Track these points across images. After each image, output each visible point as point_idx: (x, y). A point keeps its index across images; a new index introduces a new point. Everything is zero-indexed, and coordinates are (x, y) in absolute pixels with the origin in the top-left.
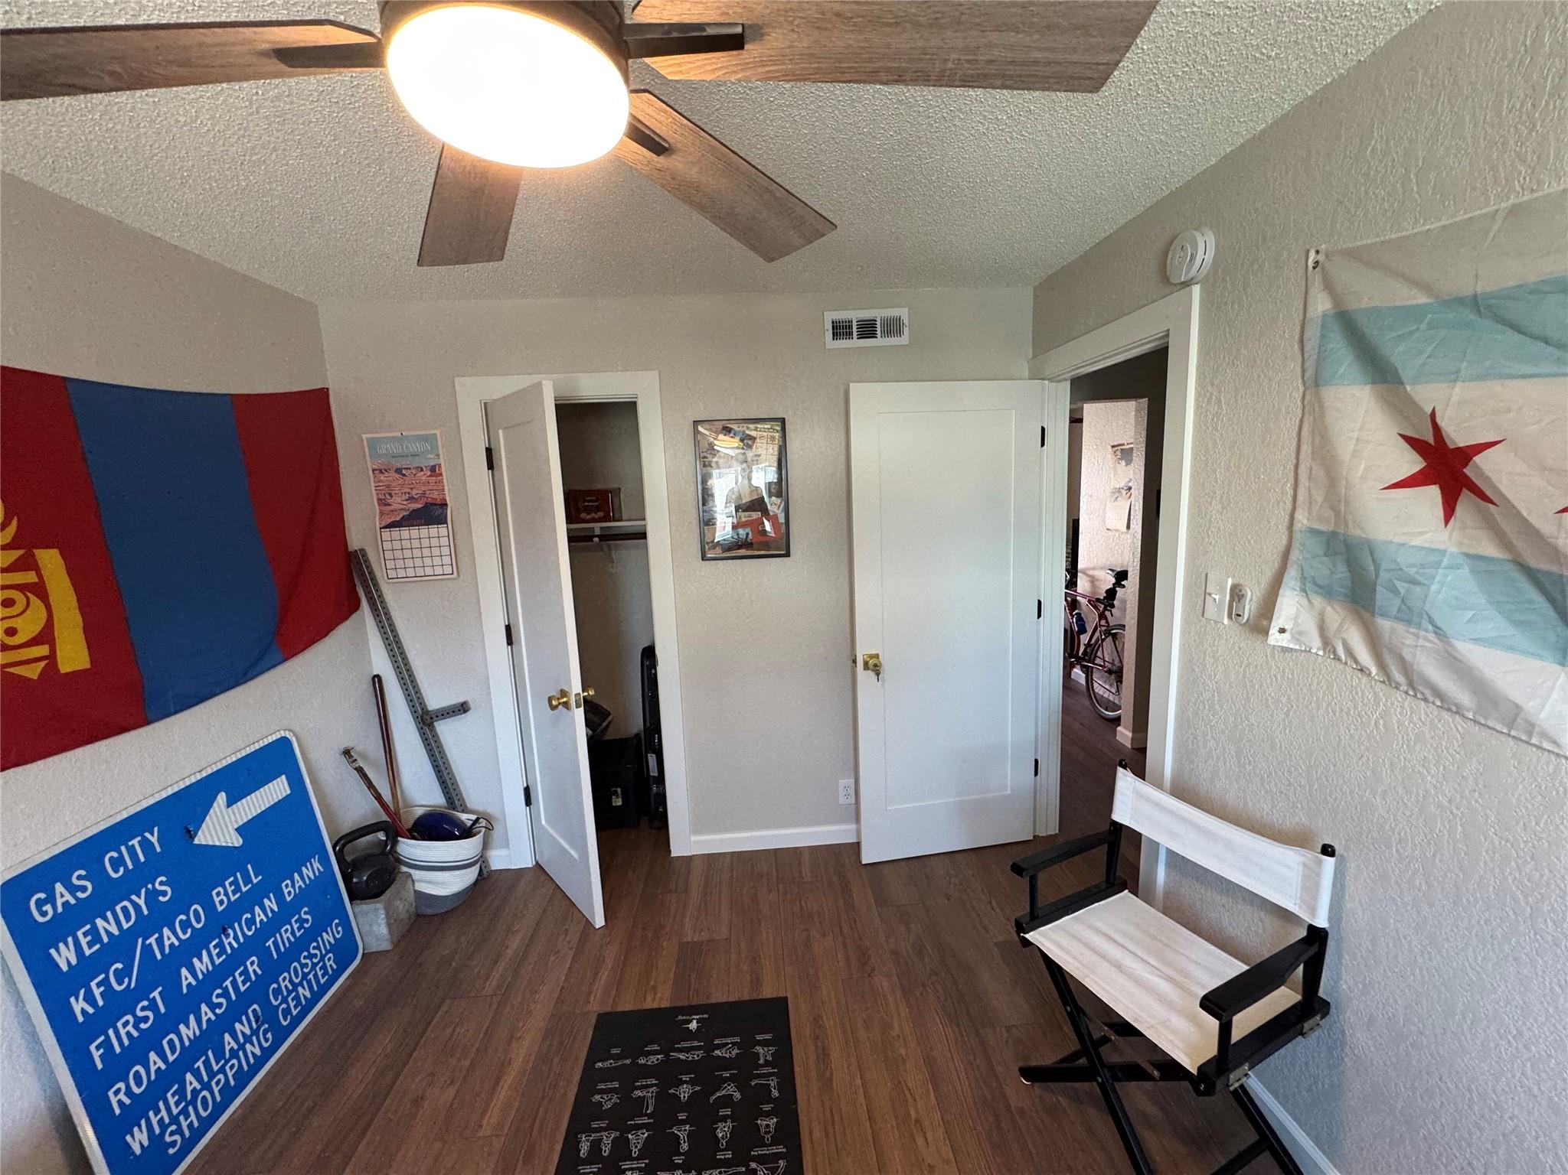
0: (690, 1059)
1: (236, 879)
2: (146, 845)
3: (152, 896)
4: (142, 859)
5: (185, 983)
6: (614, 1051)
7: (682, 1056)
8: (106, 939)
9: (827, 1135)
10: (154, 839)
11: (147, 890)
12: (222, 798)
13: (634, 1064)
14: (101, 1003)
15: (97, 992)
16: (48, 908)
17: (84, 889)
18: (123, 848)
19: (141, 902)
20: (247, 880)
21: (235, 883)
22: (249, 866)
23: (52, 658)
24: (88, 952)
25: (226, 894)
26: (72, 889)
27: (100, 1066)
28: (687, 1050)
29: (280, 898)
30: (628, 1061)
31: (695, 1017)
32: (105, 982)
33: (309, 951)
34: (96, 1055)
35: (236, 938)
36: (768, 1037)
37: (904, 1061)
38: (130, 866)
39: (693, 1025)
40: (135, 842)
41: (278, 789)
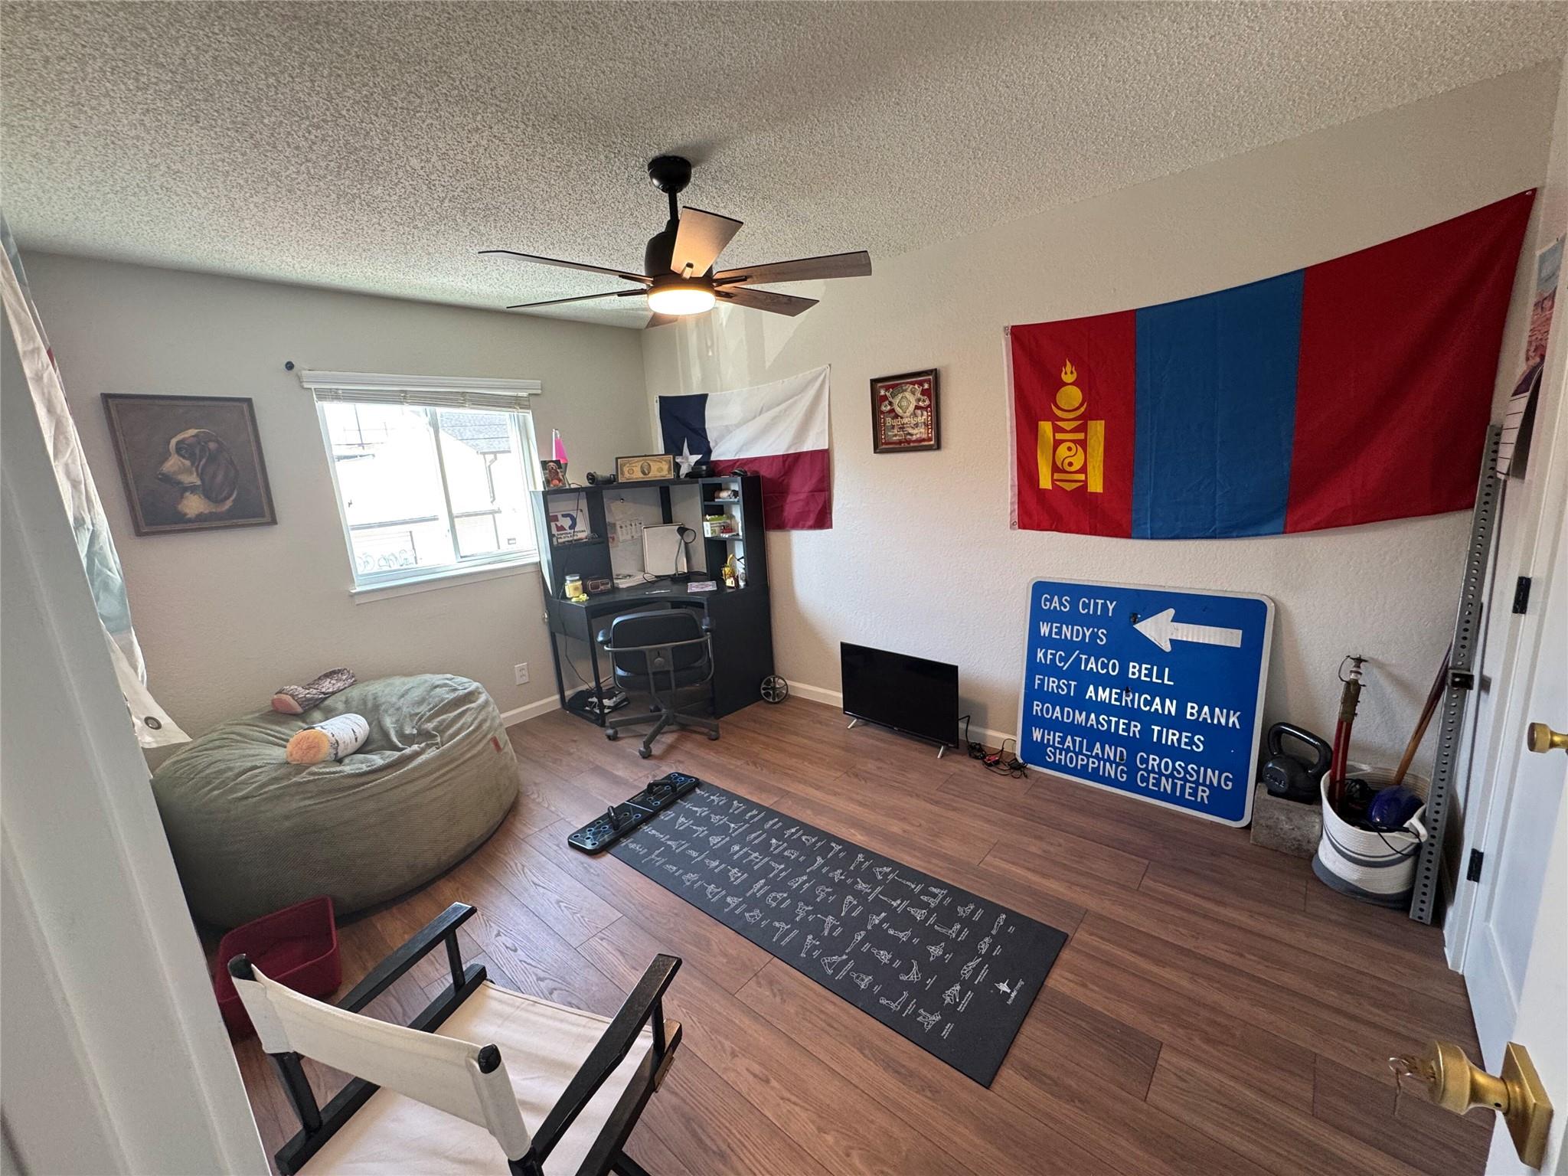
0: (965, 967)
1: (1152, 668)
2: (1105, 607)
3: (1094, 636)
4: (1099, 613)
5: (1089, 694)
6: (1011, 929)
7: (973, 964)
8: (1063, 637)
9: (822, 1011)
10: (1111, 608)
11: (1093, 631)
12: (1171, 612)
13: (989, 934)
14: (1048, 662)
15: (1049, 657)
16: (1048, 603)
17: (1065, 607)
18: (1092, 601)
19: (1088, 634)
20: (1160, 676)
21: (1150, 671)
22: (1167, 670)
23: (1086, 481)
24: (1054, 636)
25: (1140, 671)
26: (1061, 604)
27: (1036, 687)
28: (977, 970)
29: (1181, 709)
30: (994, 932)
31: (1013, 995)
32: (1054, 655)
33: (1187, 766)
34: (1037, 682)
35: (1133, 701)
36: (945, 1034)
37: (820, 1129)
38: (1091, 612)
39: (1004, 987)
40: (1100, 602)
41: (1230, 638)
